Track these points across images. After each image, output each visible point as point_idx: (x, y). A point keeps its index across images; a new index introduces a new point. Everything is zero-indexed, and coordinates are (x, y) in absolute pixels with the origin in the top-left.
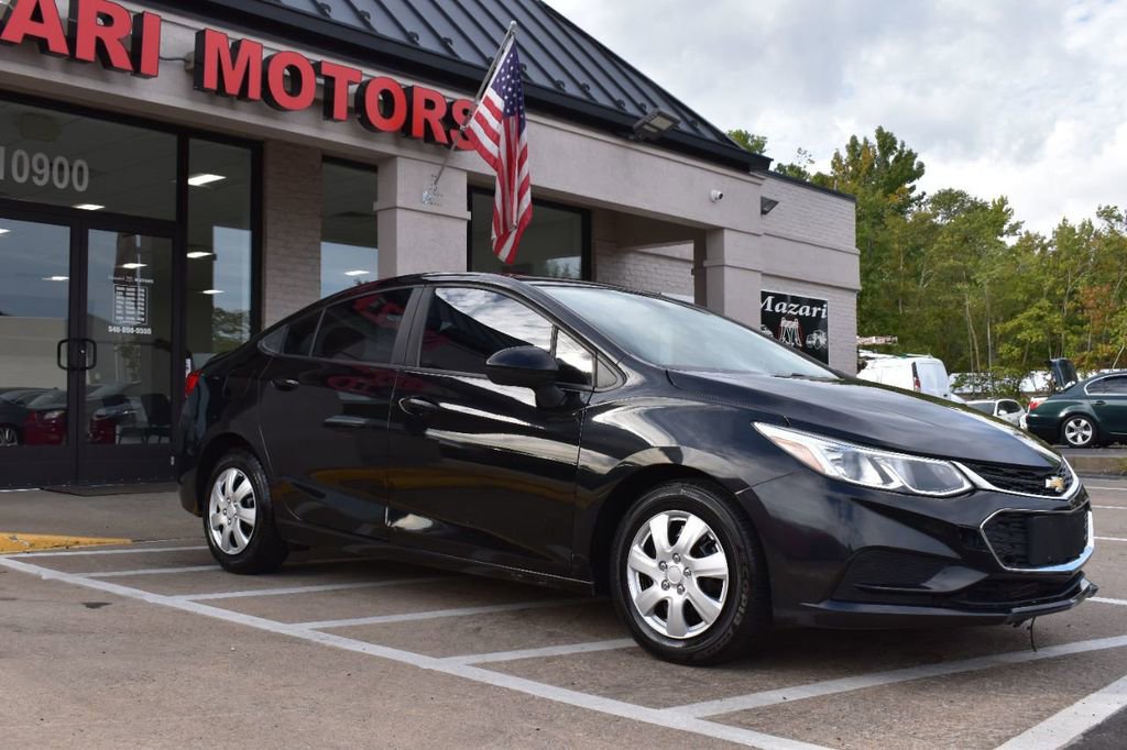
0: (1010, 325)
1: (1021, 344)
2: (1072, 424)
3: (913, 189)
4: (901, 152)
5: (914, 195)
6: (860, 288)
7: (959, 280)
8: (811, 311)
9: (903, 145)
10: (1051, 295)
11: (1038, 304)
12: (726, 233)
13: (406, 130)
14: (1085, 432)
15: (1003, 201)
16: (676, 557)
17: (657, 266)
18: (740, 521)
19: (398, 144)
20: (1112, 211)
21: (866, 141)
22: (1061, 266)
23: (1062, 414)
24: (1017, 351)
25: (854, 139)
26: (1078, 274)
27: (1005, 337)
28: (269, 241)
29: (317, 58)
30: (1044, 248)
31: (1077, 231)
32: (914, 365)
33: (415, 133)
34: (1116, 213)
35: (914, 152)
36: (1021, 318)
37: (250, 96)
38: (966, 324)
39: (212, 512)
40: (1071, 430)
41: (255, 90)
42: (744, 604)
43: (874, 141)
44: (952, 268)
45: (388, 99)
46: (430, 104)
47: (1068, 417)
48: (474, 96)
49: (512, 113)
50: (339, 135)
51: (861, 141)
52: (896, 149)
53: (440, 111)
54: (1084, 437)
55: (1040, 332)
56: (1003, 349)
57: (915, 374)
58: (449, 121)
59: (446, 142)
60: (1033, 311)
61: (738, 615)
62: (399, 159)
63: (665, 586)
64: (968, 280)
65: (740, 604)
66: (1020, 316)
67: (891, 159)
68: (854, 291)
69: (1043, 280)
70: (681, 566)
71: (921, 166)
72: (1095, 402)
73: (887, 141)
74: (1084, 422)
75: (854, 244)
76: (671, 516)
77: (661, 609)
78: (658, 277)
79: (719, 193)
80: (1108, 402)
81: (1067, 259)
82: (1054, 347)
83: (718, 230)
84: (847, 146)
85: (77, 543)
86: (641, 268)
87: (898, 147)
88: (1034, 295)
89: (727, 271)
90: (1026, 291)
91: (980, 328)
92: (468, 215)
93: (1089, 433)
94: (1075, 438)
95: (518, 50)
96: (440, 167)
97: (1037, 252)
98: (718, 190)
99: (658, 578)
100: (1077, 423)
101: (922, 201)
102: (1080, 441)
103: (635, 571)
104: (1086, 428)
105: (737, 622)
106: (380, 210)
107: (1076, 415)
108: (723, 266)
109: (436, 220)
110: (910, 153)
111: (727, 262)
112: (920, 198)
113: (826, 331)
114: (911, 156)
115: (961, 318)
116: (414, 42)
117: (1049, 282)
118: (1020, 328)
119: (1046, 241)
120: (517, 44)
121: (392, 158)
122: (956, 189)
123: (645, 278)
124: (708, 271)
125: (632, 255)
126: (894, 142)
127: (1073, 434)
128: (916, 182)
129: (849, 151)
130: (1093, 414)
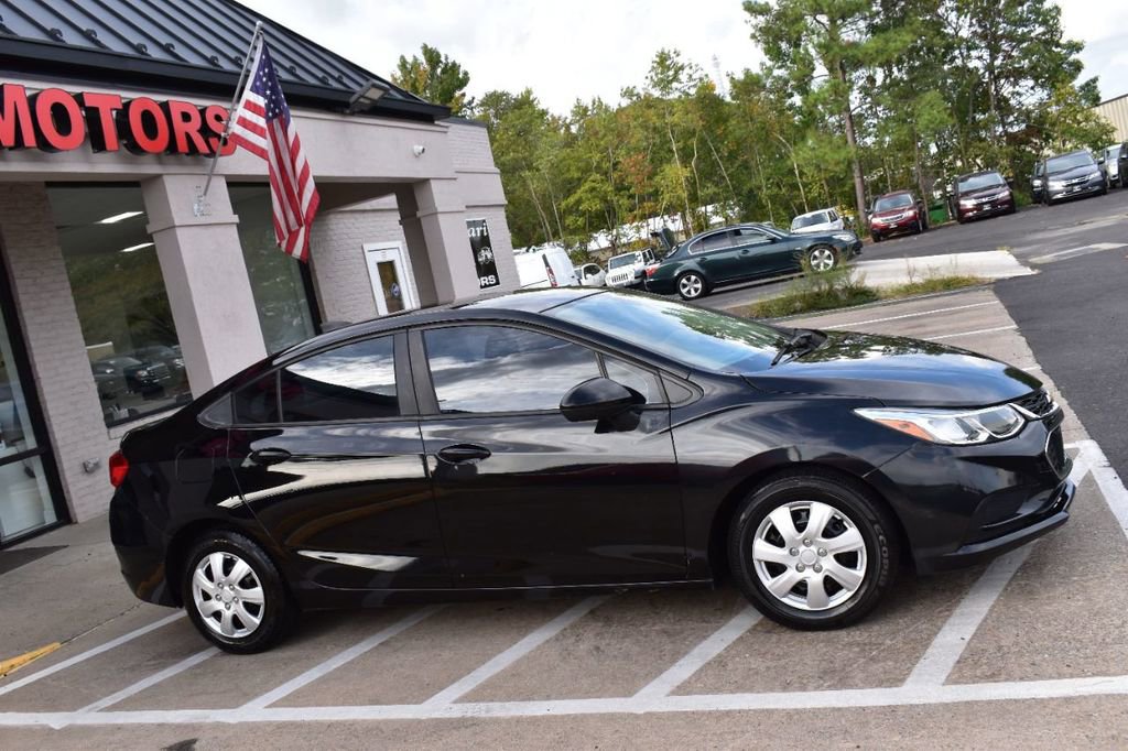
0: (572, 200)
1: (583, 214)
2: (684, 281)
3: (464, 95)
4: (446, 65)
5: (466, 101)
6: (506, 202)
7: (522, 169)
8: (476, 232)
9: (447, 58)
10: (598, 168)
11: (591, 178)
12: (433, 183)
13: (172, 148)
14: (696, 286)
15: (529, 92)
16: (807, 542)
17: (353, 220)
18: (866, 498)
19: (160, 162)
20: (632, 91)
21: (415, 59)
22: (602, 143)
23: (676, 273)
24: (581, 221)
25: (402, 58)
26: (617, 148)
27: (569, 211)
28: (17, 281)
29: (77, 89)
30: (568, 128)
31: (590, 108)
32: (544, 257)
33: (180, 150)
34: (635, 92)
35: (457, 62)
36: (579, 193)
37: (26, 145)
38: (534, 208)
39: (198, 599)
40: (685, 286)
41: (29, 138)
42: (886, 567)
43: (422, 59)
44: (513, 159)
45: (148, 119)
46: (186, 117)
47: (682, 275)
48: (231, 101)
49: (275, 115)
50: (107, 165)
51: (410, 60)
52: (441, 62)
53: (196, 122)
54: (696, 290)
55: (598, 201)
56: (569, 220)
57: (547, 265)
58: (205, 130)
59: (208, 151)
60: (587, 186)
61: (882, 578)
62: (165, 178)
63: (799, 569)
64: (530, 167)
65: (882, 568)
66: (579, 191)
67: (439, 70)
68: (502, 206)
69: (590, 158)
70: (813, 548)
71: (466, 74)
72: (698, 259)
73: (432, 56)
74: (693, 278)
75: (493, 163)
76: (791, 507)
77: (800, 589)
78: (356, 231)
79: (421, 148)
80: (709, 258)
81: (605, 135)
82: (609, 212)
83: (425, 181)
84: (399, 66)
85: (12, 666)
86: (342, 226)
87: (443, 59)
88: (587, 170)
89: (441, 218)
90: (578, 169)
91: (548, 209)
92: (236, 219)
93: (699, 286)
94: (689, 292)
95: (270, 51)
96: (207, 177)
97: (562, 131)
98: (419, 145)
99: (791, 563)
100: (689, 280)
101: (473, 105)
102: (693, 294)
103: (760, 561)
104: (696, 282)
105: (881, 583)
106: (155, 232)
107: (687, 273)
108: (436, 213)
109: (211, 230)
110: (454, 64)
111: (439, 210)
112: (470, 103)
113: (489, 246)
114: (454, 67)
115: (529, 201)
116: (143, 53)
117: (596, 157)
118: (579, 202)
119: (568, 121)
120: (266, 44)
121: (158, 177)
122: (500, 90)
123: (347, 234)
124: (423, 220)
125: (332, 216)
126: (438, 55)
127: (687, 289)
128: (465, 90)
129: (402, 70)
130: (699, 269)
